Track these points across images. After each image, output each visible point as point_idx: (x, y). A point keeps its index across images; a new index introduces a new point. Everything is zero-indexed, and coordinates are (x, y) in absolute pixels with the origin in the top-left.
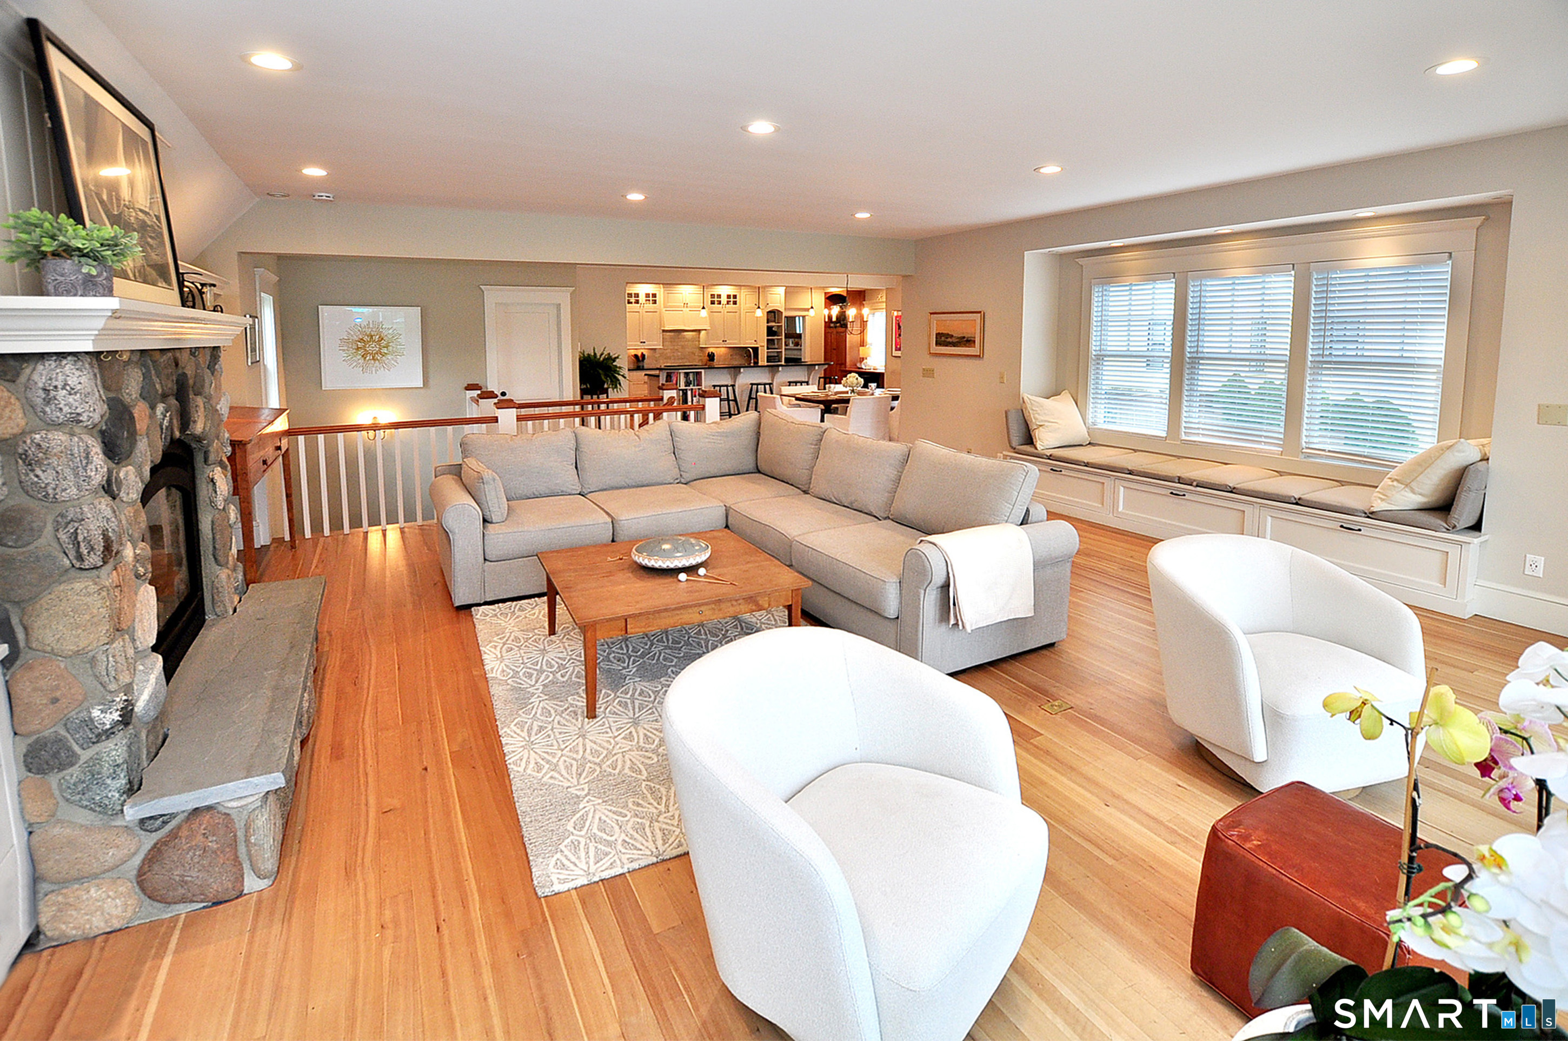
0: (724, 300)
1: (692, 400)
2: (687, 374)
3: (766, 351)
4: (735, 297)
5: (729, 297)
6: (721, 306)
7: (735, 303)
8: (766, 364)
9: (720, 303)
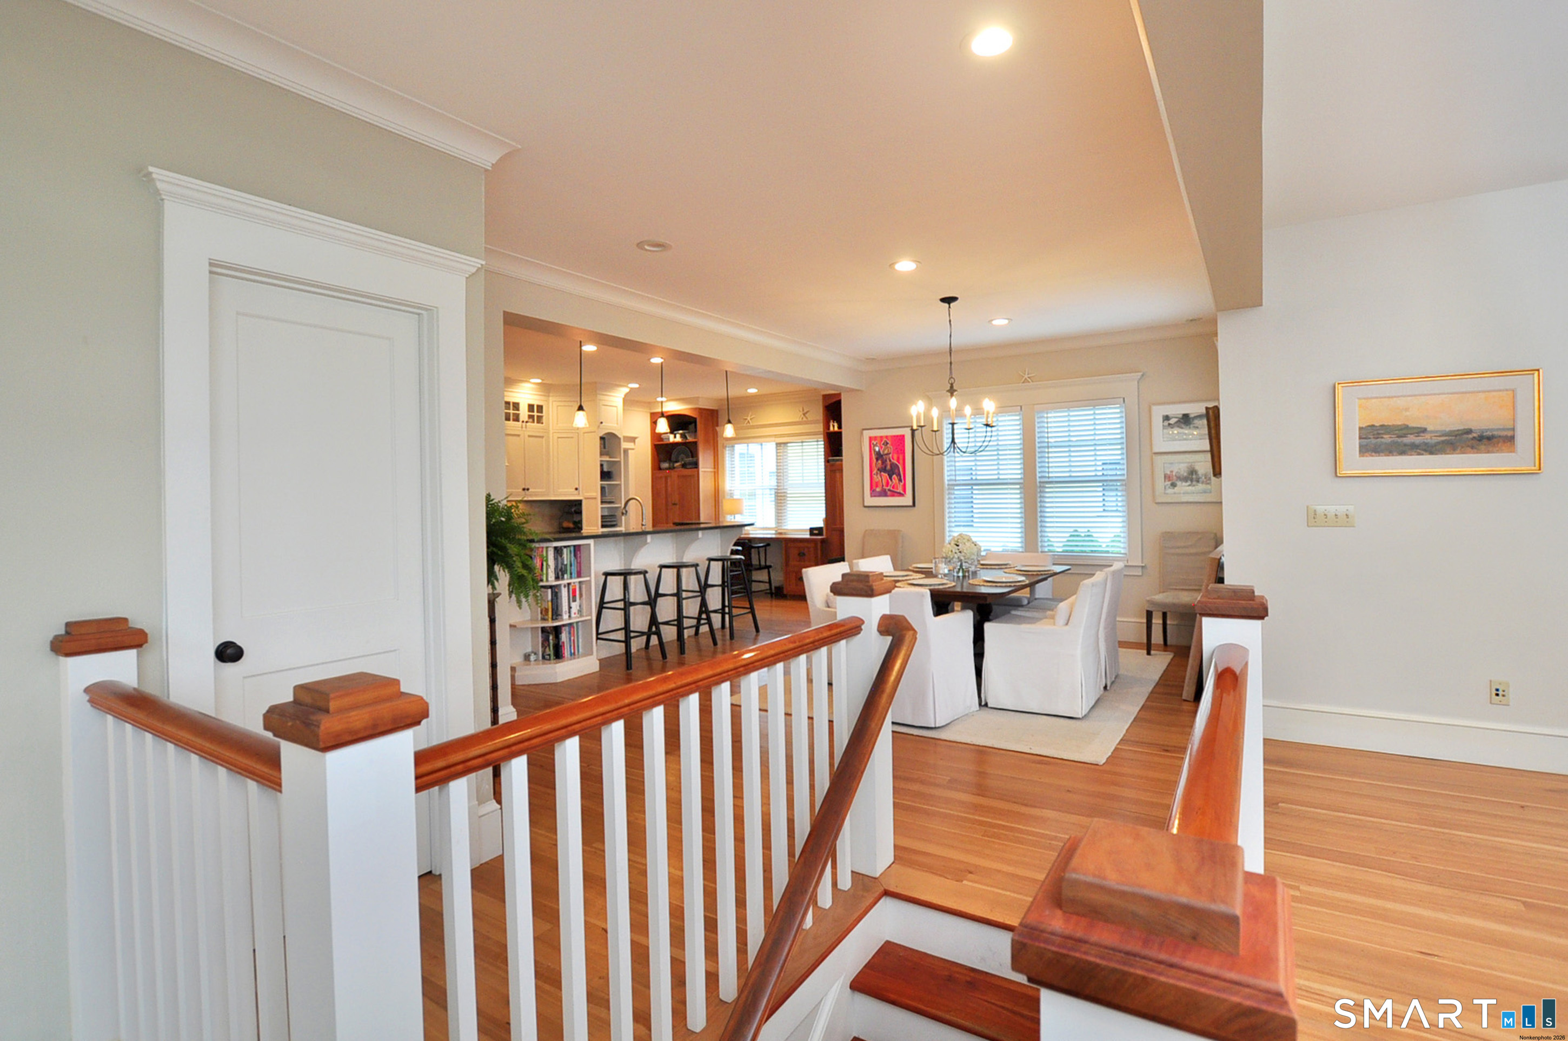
0: (524, 412)
1: (570, 608)
2: (558, 551)
3: (600, 506)
4: (540, 408)
5: (531, 407)
6: (519, 424)
7: (540, 420)
8: (601, 530)
9: (517, 418)
